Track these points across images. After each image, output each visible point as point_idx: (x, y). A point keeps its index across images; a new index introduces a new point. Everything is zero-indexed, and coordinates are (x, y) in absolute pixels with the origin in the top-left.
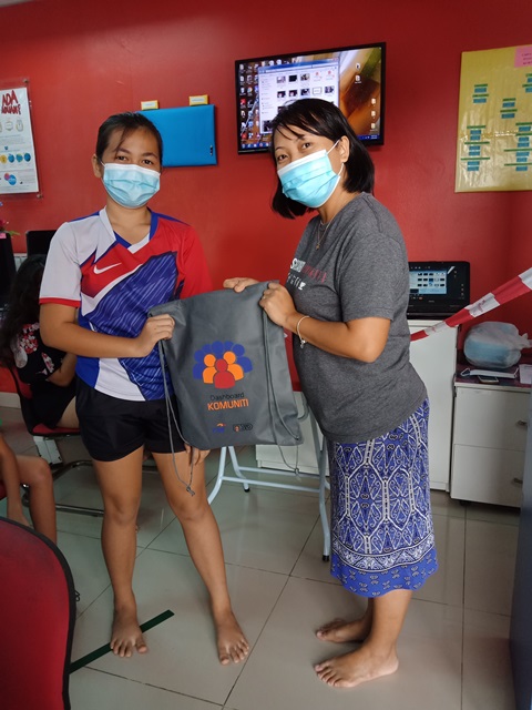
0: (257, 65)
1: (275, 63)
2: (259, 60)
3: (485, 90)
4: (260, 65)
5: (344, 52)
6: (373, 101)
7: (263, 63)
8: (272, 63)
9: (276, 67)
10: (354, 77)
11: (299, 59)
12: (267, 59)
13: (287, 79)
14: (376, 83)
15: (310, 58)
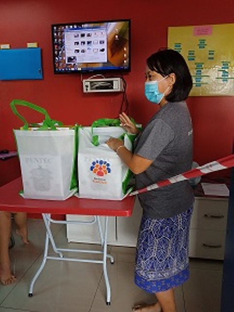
0: (63, 28)
1: (73, 27)
2: (64, 25)
3: (180, 46)
4: (65, 28)
5: (109, 23)
6: (125, 49)
7: (67, 27)
8: (71, 27)
9: (73, 29)
10: (115, 36)
11: (86, 25)
12: (69, 25)
13: (80, 35)
14: (126, 40)
15: (91, 25)
